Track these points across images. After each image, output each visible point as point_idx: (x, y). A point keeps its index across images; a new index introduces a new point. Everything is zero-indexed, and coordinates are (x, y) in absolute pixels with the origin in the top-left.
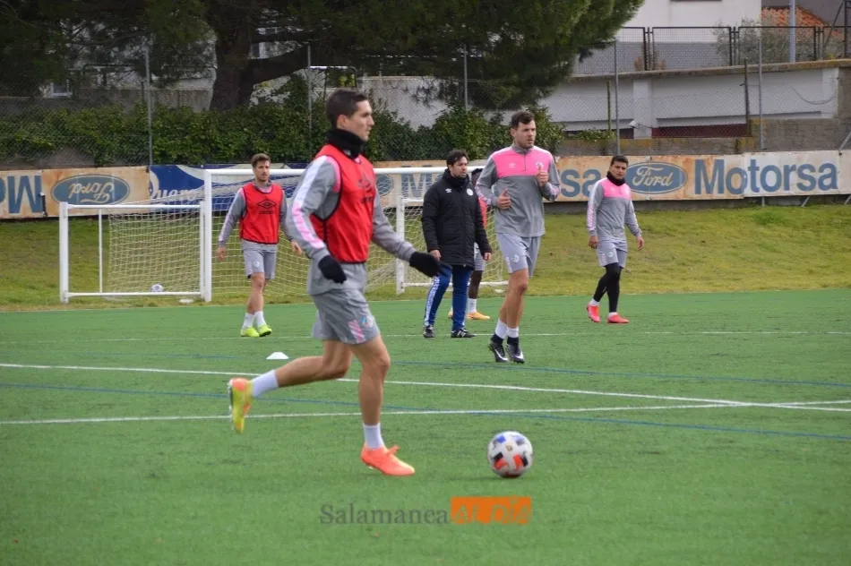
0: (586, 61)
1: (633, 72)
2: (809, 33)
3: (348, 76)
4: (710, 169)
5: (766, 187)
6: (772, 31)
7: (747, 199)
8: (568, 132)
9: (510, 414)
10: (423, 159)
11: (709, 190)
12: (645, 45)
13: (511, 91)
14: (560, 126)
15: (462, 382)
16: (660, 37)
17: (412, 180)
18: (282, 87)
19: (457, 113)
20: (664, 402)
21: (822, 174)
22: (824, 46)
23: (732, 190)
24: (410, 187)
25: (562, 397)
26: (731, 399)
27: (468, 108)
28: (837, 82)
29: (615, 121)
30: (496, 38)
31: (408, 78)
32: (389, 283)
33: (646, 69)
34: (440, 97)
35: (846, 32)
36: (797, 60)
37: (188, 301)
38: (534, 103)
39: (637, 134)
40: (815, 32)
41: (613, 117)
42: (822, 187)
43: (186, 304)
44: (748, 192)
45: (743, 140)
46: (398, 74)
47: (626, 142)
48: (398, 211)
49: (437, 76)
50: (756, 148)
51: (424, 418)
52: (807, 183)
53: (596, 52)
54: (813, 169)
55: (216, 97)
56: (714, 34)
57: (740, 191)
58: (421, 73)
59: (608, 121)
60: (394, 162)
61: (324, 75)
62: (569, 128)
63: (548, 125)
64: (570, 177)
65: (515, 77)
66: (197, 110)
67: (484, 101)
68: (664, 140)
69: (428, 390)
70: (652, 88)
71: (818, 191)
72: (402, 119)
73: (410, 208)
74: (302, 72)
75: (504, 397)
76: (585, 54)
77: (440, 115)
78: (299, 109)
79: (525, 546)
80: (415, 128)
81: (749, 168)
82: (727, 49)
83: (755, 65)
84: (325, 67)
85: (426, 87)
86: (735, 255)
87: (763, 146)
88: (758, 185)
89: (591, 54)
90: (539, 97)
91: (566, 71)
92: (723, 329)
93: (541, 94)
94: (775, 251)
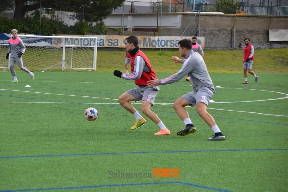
0: (116, 10)
1: (128, 13)
2: (174, 5)
3: (52, 11)
4: (147, 40)
5: (162, 46)
6: (165, 4)
7: (156, 48)
8: (110, 29)
9: (89, 104)
10: (71, 34)
11: (147, 46)
12: (132, 6)
13: (95, 17)
14: (108, 27)
15: (77, 95)
16: (135, 4)
17: (68, 40)
18: (33, 13)
19: (80, 22)
21: (176, 43)
22: (178, 8)
23: (153, 46)
24: (67, 42)
25: (103, 100)
27: (84, 21)
28: (181, 18)
29: (123, 26)
30: (92, 2)
31: (68, 12)
32: (60, 67)
33: (131, 13)
34: (77, 17)
35: (184, 5)
36: (171, 12)
37: (5, 70)
38: (102, 21)
39: (128, 30)
40: (176, 5)
41: (122, 25)
43: (4, 71)
44: (157, 47)
45: (156, 33)
46: (65, 11)
47: (126, 32)
48: (63, 48)
49: (76, 12)
50: (159, 35)
51: (66, 105)
52: (172, 45)
53: (119, 8)
54: (174, 41)
55: (15, 15)
56: (150, 4)
57: (155, 46)
58: (71, 11)
59: (121, 26)
60: (63, 35)
61: (45, 10)
62: (111, 28)
63: (105, 27)
64: (110, 41)
65: (96, 13)
66: (10, 18)
67: (88, 19)
68: (135, 32)
69: (67, 97)
70: (133, 18)
72: (66, 23)
73: (67, 47)
74: (39, 9)
75: (88, 99)
76: (115, 8)
77: (76, 22)
78: (38, 19)
79: (89, 140)
80: (69, 26)
81: (157, 40)
82: (153, 8)
83: (160, 13)
84: (45, 8)
85: (73, 15)
86: (153, 63)
87: (161, 34)
88: (160, 45)
89: (117, 8)
90: (103, 19)
91: (110, 12)
93: (104, 18)
94: (163, 63)
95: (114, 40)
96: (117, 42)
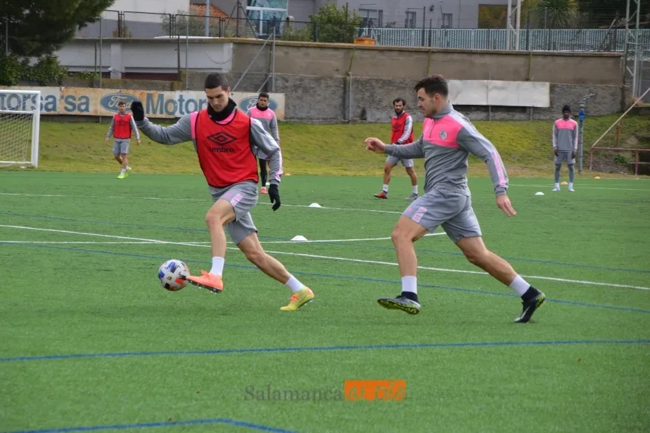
0: (83, 29)
1: (112, 38)
2: (217, 21)
4: (156, 99)
6: (195, 18)
8: (70, 72)
9: (21, 244)
11: (154, 112)
12: (120, 21)
13: (35, 45)
14: (65, 68)
16: (128, 18)
20: (116, 240)
22: (225, 29)
25: (53, 234)
26: (157, 239)
27: (8, 54)
28: (232, 51)
29: (99, 67)
30: (27, 12)
33: (119, 36)
35: (238, 22)
38: (50, 53)
39: (112, 75)
40: (220, 20)
41: (98, 65)
44: (178, 114)
45: (176, 83)
47: (105, 80)
50: (183, 88)
53: (89, 25)
56: (161, 17)
57: (173, 113)
59: (95, 67)
62: (71, 70)
63: (58, 67)
64: (70, 100)
65: (38, 36)
67: (18, 50)
68: (128, 81)
70: (123, 47)
75: (18, 232)
76: (82, 25)
79: (20, 325)
81: (179, 100)
82: (168, 28)
87: (187, 88)
88: (184, 110)
89: (86, 25)
90: (53, 50)
91: (71, 33)
92: (156, 196)
93: (55, 48)
95: (80, 99)
96: (87, 103)
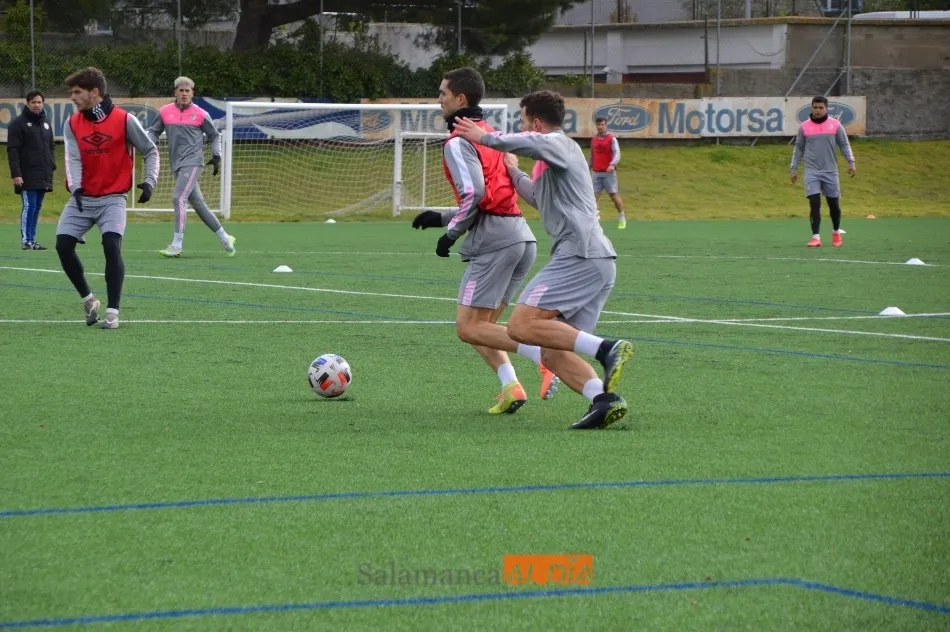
0: (568, 13)
1: (608, 24)
3: (357, 21)
4: (672, 111)
5: (721, 129)
7: (704, 138)
8: (549, 76)
10: (420, 97)
11: (671, 130)
12: (619, 1)
13: (501, 38)
14: (542, 71)
17: (410, 115)
18: (297, 31)
19: (451, 57)
20: (619, 317)
21: (769, 118)
22: (776, 4)
23: (691, 131)
24: (408, 122)
26: (678, 315)
27: (461, 52)
28: (785, 36)
29: (590, 67)
31: (409, 25)
32: (388, 206)
33: (619, 21)
34: (438, 42)
36: (752, 16)
38: (521, 50)
39: (609, 79)
41: (589, 63)
42: (770, 129)
44: (705, 133)
45: (702, 86)
46: (401, 21)
47: (600, 86)
48: (396, 142)
49: (436, 24)
50: (713, 94)
52: (756, 126)
53: (577, 6)
54: (761, 113)
55: (239, 38)
57: (698, 131)
58: (422, 21)
59: (584, 67)
60: (395, 100)
61: (334, 20)
62: (550, 72)
63: (530, 70)
65: (503, 26)
66: (222, 49)
67: (475, 47)
68: (633, 85)
70: (624, 37)
71: (765, 133)
72: (403, 62)
73: (408, 140)
74: (316, 18)
76: (566, 7)
77: (437, 58)
78: (312, 50)
80: (414, 70)
81: (707, 112)
82: (691, 6)
83: (715, 20)
84: (336, 14)
85: (425, 33)
86: (692, 187)
87: (719, 92)
88: (714, 126)
89: (571, 7)
90: (525, 45)
91: (548, 22)
92: (676, 253)
93: (527, 42)
94: (726, 185)
96: (573, 121)
